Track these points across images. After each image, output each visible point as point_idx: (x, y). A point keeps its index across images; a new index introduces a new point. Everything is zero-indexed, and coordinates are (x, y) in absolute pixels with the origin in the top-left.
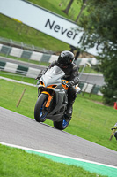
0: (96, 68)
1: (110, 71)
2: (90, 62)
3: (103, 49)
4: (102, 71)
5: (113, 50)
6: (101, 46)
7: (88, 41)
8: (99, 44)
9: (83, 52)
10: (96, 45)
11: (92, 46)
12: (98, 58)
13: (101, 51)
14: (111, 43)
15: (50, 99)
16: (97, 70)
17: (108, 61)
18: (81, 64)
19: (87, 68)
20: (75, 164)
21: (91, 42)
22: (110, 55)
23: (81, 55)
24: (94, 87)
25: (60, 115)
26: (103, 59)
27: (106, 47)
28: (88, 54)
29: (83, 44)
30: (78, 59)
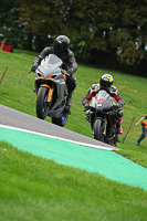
15: (51, 91)
25: (61, 109)
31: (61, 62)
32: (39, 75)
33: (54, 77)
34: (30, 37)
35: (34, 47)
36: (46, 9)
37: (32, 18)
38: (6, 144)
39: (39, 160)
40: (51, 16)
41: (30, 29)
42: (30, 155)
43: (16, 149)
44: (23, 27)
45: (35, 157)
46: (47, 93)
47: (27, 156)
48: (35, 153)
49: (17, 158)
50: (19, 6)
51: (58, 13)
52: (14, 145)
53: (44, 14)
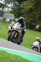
0: (11, 12)
1: (16, 13)
2: (8, 10)
3: (14, 5)
4: (13, 13)
5: (17, 5)
6: (13, 3)
7: (8, 1)
9: (6, 6)
10: (11, 3)
11: (9, 3)
12: (11, 8)
13: (13, 5)
14: (17, 2)
16: (11, 13)
17: (15, 9)
18: (5, 11)
19: (7, 12)
21: (9, 2)
22: (16, 7)
23: (5, 7)
24: (10, 20)
26: (13, 9)
27: (15, 4)
28: (8, 7)
29: (6, 3)
30: (4, 9)
31: (21, 25)
35: (28, 27)
37: (28, 18)
38: (20, 57)
40: (33, 18)
44: (25, 21)
45: (28, 61)
50: (24, 15)
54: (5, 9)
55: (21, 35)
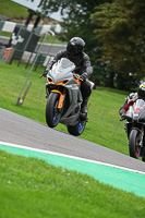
0: (61, 38)
2: (53, 29)
3: (70, 14)
5: (81, 15)
6: (67, 10)
7: (51, 3)
8: (64, 7)
9: (44, 17)
10: (61, 8)
11: (56, 10)
12: (62, 25)
13: (66, 16)
14: (79, 6)
15: (62, 98)
16: (63, 40)
17: (75, 28)
18: (42, 32)
19: (49, 37)
20: (35, 156)
21: (54, 4)
22: (79, 21)
23: (42, 22)
26: (69, 26)
27: (73, 10)
28: (50, 20)
29: (44, 8)
30: (38, 26)
31: (74, 66)
32: (50, 80)
33: (65, 82)
34: (112, 75)
35: (115, 85)
36: (128, 48)
37: (114, 57)
39: (119, 192)
41: (112, 67)
42: (112, 188)
43: (97, 182)
44: (105, 65)
45: (115, 190)
46: (58, 99)
47: (108, 188)
48: (116, 185)
49: (99, 190)
50: (101, 45)
51: (139, 52)
52: (96, 178)
53: (126, 53)
54: (41, 28)
55: (79, 101)
